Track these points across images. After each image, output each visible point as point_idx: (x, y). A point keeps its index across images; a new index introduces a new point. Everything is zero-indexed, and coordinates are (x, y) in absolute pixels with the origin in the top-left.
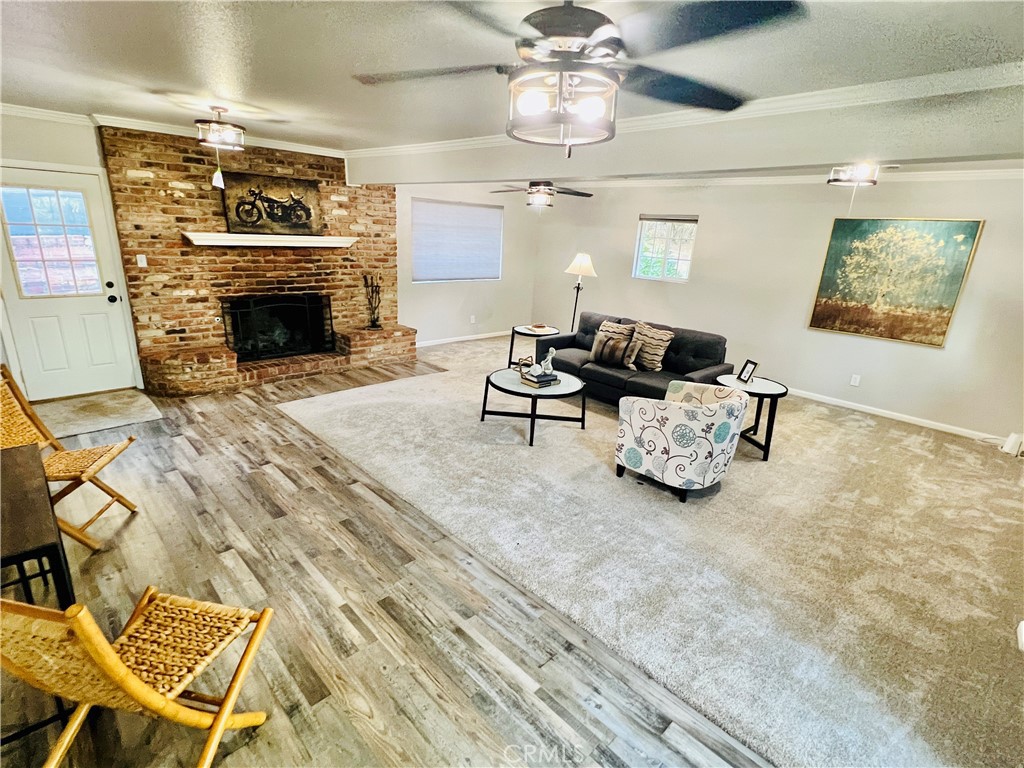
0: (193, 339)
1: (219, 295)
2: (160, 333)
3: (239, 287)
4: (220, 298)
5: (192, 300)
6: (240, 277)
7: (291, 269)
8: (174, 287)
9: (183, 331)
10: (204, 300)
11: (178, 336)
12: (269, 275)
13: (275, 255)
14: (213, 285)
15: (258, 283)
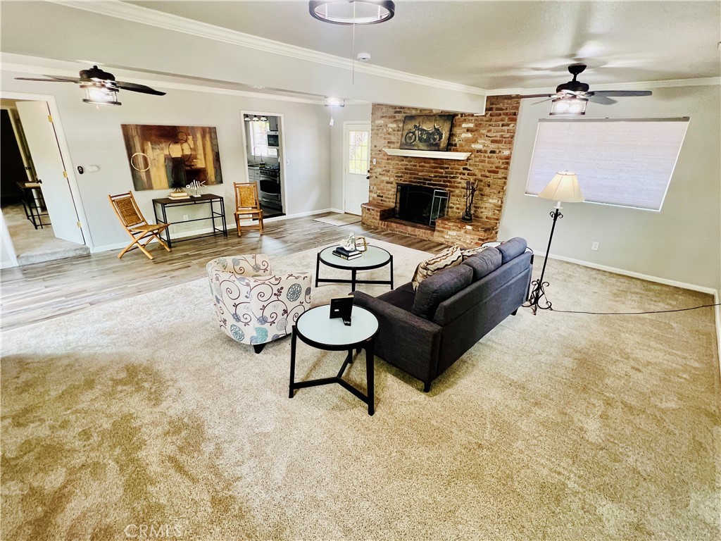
0: (385, 201)
1: (397, 181)
2: (375, 196)
3: (405, 180)
4: (397, 183)
5: (388, 183)
6: (407, 173)
7: (432, 172)
8: (382, 175)
9: (382, 197)
10: (392, 183)
11: (380, 198)
12: (420, 174)
13: (424, 162)
14: (396, 176)
15: (415, 178)
